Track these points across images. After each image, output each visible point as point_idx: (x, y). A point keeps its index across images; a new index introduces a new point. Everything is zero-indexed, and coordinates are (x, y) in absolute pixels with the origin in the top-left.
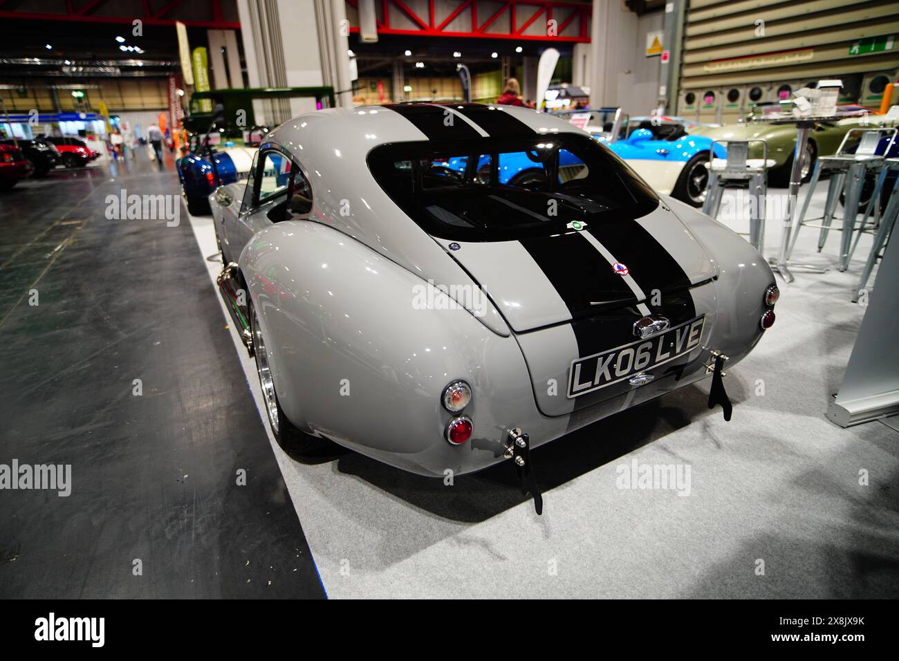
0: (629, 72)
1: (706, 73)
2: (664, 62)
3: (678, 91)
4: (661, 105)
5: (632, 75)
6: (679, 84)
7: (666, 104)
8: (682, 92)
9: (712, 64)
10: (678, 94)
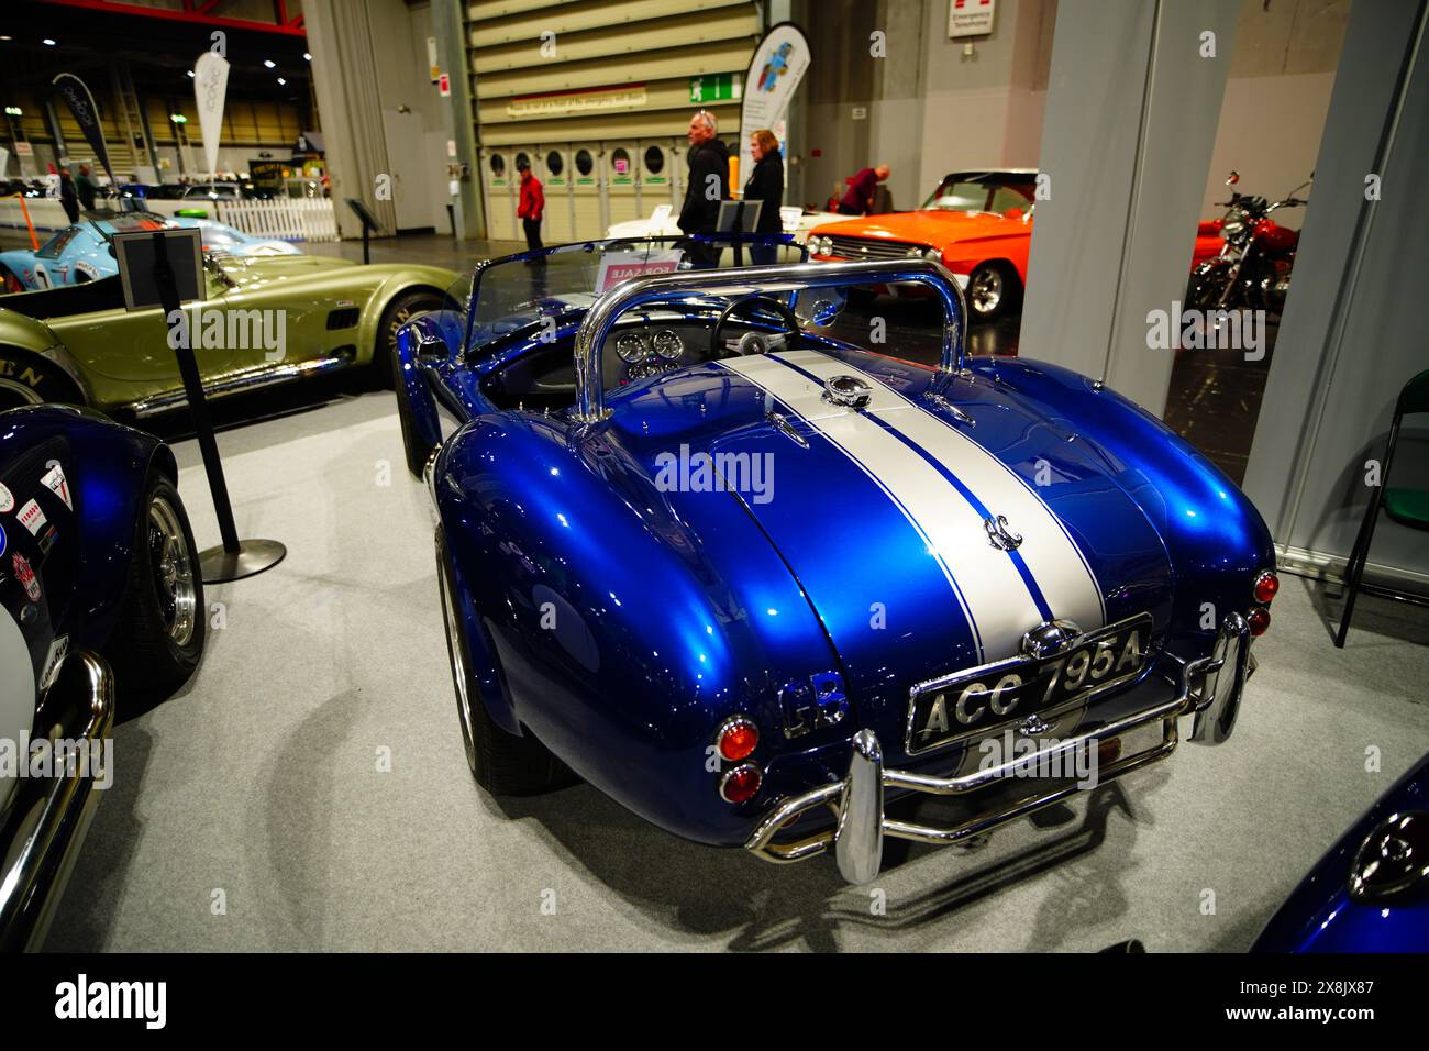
0: (407, 110)
1: (511, 119)
2: (445, 94)
3: (478, 150)
4: (454, 176)
5: (415, 116)
6: (477, 139)
7: (461, 173)
8: (483, 153)
9: (516, 103)
10: (479, 158)
